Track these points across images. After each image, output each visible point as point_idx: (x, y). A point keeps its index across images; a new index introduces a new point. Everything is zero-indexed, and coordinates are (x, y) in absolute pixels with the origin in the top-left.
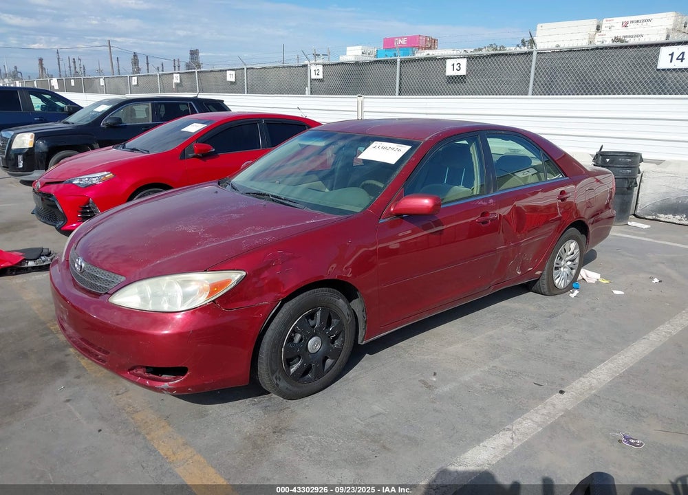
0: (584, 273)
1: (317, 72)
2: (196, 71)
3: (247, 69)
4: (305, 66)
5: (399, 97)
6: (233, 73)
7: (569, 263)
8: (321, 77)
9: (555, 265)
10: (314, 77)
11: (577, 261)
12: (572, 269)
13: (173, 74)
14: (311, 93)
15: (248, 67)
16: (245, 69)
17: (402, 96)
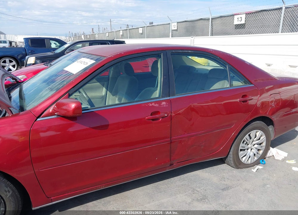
0: (273, 151)
1: (174, 26)
2: (128, 29)
3: (147, 27)
4: (170, 24)
5: (211, 37)
6: (141, 29)
7: (256, 146)
8: (176, 28)
9: (240, 148)
10: (173, 29)
11: (264, 144)
12: (259, 150)
13: (120, 30)
14: (172, 37)
15: (147, 26)
16: (146, 27)
17: (213, 36)
